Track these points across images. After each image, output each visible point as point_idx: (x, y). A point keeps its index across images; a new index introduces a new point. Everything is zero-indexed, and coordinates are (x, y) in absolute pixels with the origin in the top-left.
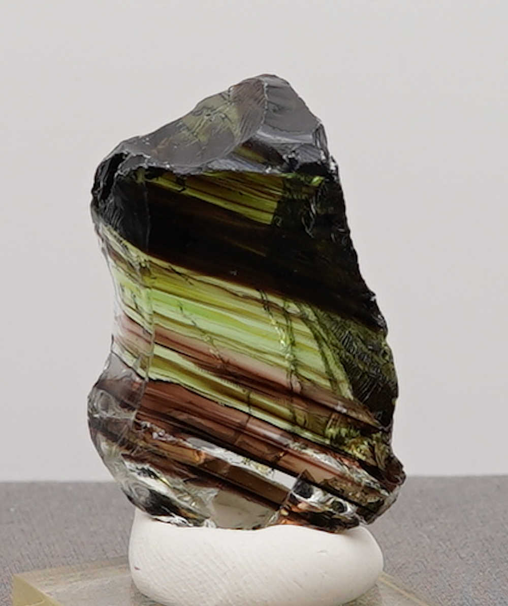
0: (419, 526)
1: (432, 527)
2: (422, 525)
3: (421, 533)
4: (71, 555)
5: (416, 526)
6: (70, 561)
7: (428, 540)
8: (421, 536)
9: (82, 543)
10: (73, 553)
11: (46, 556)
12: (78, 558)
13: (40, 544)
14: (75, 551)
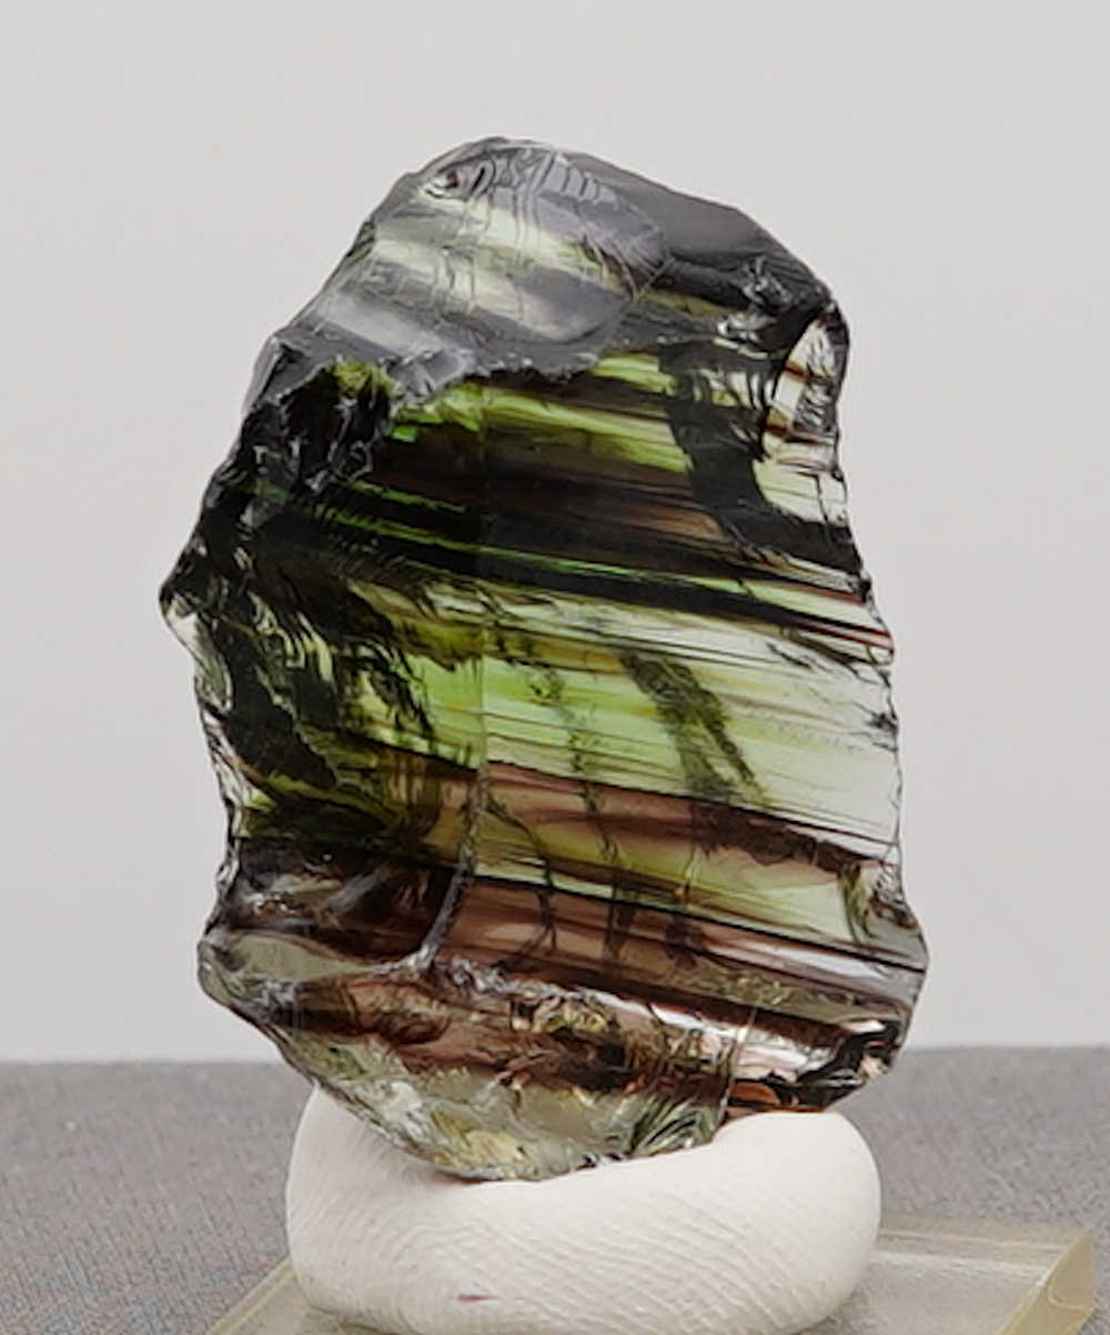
0: (990, 1160)
1: (1019, 1163)
2: (996, 1159)
3: (997, 1177)
4: (204, 1228)
5: (984, 1160)
6: (200, 1239)
7: (1010, 1191)
8: (994, 1182)
9: (229, 1199)
10: (209, 1222)
11: (148, 1228)
12: (220, 1235)
13: (135, 1203)
14: (212, 1218)
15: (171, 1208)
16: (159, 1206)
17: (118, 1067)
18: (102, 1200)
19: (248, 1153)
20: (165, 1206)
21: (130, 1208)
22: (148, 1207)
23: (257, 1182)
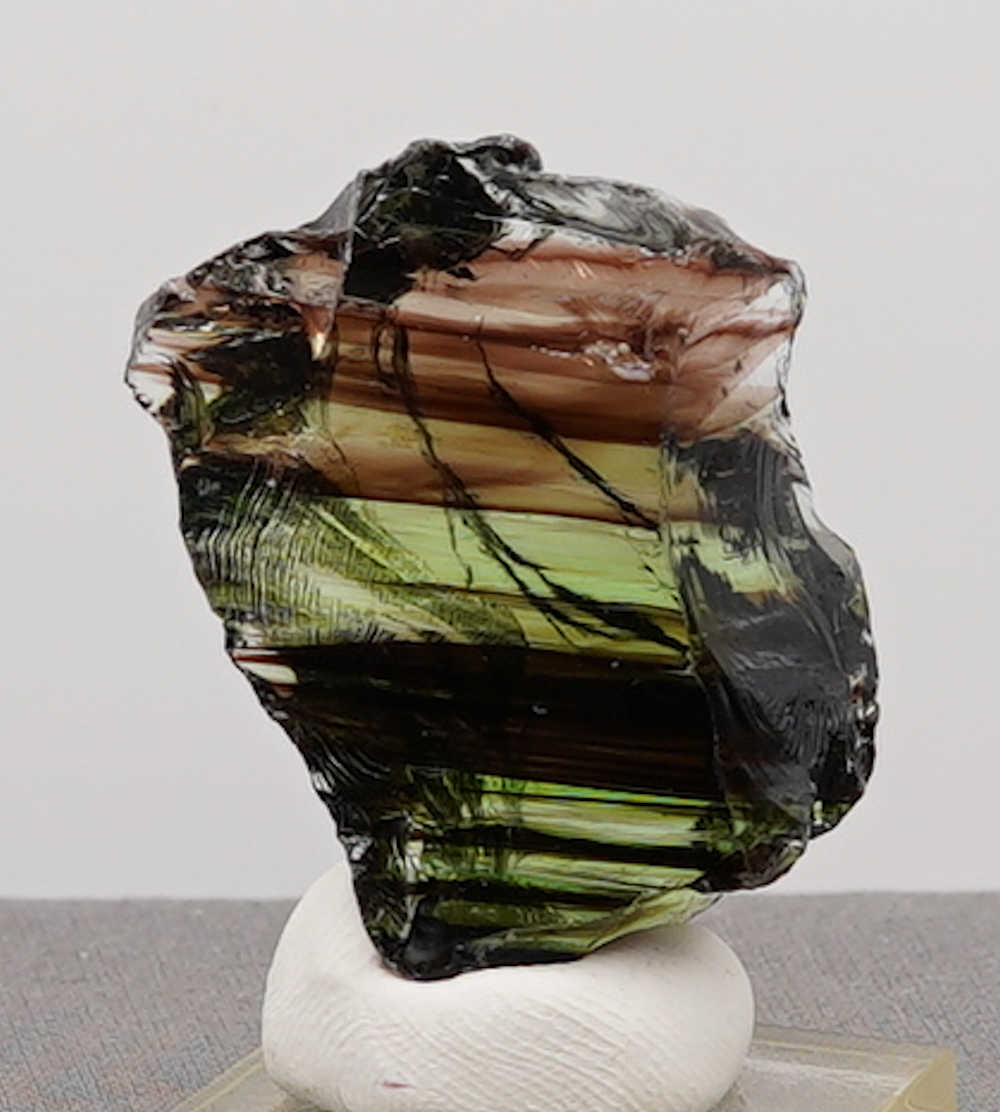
15: (171, 1027)
16: (161, 1026)
17: (124, 904)
18: (110, 1021)
19: (238, 981)
20: (166, 1027)
21: (136, 1028)
22: (151, 1027)
23: (246, 1007)
